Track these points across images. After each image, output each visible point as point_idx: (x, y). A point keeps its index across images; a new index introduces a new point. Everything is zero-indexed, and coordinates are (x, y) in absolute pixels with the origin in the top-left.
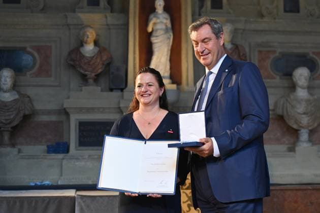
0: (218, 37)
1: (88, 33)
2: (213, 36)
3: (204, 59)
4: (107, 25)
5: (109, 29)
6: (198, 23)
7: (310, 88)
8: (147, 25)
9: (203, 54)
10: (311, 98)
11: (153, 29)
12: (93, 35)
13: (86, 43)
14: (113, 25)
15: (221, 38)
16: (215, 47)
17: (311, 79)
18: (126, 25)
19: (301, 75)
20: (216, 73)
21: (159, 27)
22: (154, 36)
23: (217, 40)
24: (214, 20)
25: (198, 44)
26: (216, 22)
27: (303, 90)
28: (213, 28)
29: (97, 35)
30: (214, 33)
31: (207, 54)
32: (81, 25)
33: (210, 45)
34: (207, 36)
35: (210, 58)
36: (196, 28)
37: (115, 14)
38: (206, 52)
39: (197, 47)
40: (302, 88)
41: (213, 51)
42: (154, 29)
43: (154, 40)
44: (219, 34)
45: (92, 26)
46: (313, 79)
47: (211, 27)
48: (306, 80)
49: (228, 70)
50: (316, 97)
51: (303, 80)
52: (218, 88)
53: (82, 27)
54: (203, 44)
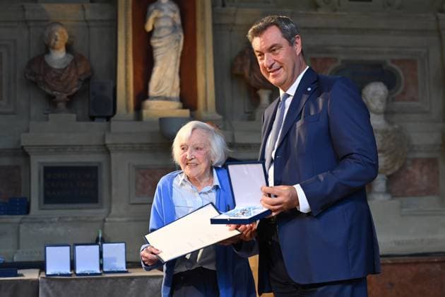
0: (291, 44)
1: (57, 34)
2: (284, 42)
3: (274, 76)
4: (86, 21)
5: (88, 27)
6: (261, 24)
7: (388, 114)
8: (144, 20)
9: (272, 69)
10: (390, 128)
11: (153, 27)
12: (64, 37)
13: (54, 48)
14: (94, 21)
15: (296, 43)
16: (288, 58)
17: (389, 100)
18: (114, 21)
19: (374, 94)
20: (293, 95)
21: (162, 23)
22: (156, 38)
23: (290, 47)
24: (283, 19)
25: (263, 54)
26: (287, 21)
27: (378, 117)
28: (283, 31)
29: (70, 36)
30: (286, 38)
31: (278, 69)
32: (47, 21)
33: (282, 55)
34: (275, 42)
35: (283, 74)
36: (258, 33)
37: (96, 5)
38: (276, 65)
39: (262, 59)
40: (377, 113)
41: (286, 64)
42: (155, 26)
43: (155, 43)
44: (293, 39)
45: (62, 22)
46: (393, 100)
47: (280, 29)
48: (382, 101)
49: (312, 88)
50: (396, 126)
51: (378, 102)
52: (297, 115)
53: (47, 23)
54: (271, 54)
